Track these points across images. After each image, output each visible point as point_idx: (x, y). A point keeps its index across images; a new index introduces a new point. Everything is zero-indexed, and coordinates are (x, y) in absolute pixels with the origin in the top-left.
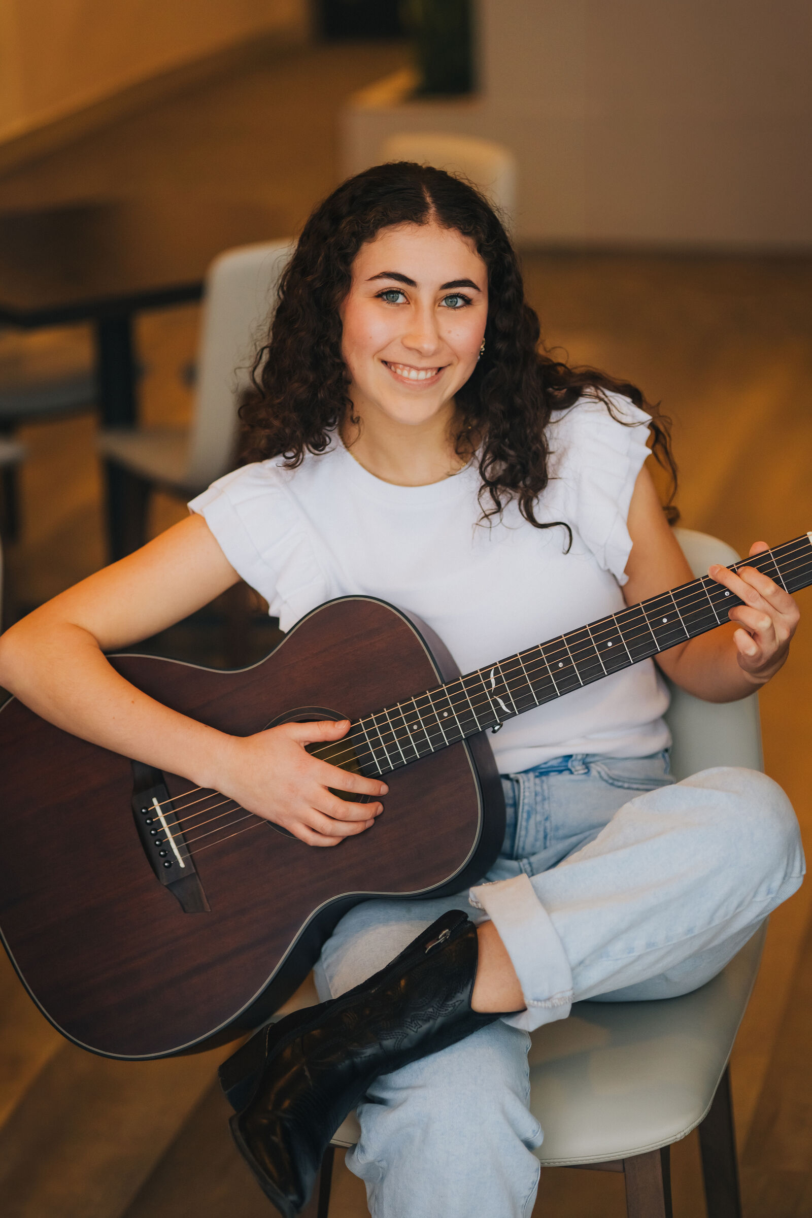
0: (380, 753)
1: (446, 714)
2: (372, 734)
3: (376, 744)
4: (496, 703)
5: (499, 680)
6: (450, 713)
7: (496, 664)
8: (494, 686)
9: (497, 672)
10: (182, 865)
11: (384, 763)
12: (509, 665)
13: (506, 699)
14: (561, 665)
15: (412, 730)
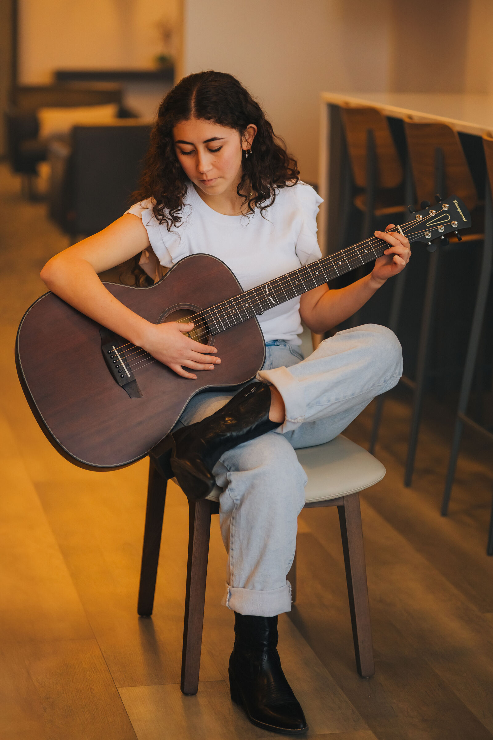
0: (218, 323)
1: (247, 305)
2: (214, 314)
3: (216, 319)
4: (269, 300)
5: (270, 290)
6: (249, 304)
7: (268, 282)
8: (267, 292)
9: (268, 286)
10: (129, 376)
11: (221, 327)
12: (274, 283)
13: (274, 298)
14: (297, 282)
15: (232, 312)
